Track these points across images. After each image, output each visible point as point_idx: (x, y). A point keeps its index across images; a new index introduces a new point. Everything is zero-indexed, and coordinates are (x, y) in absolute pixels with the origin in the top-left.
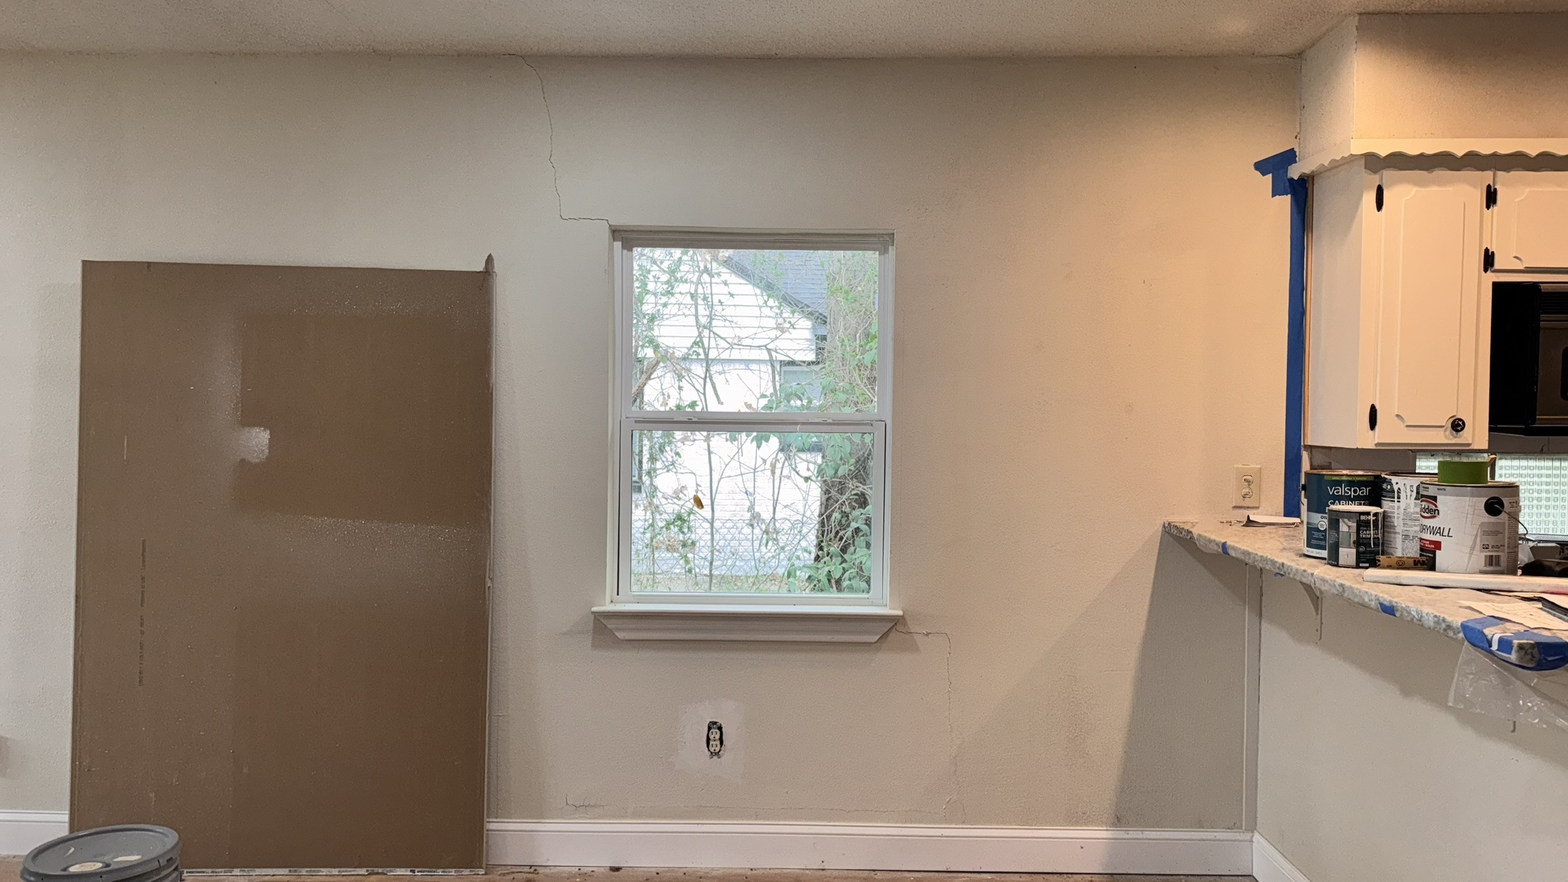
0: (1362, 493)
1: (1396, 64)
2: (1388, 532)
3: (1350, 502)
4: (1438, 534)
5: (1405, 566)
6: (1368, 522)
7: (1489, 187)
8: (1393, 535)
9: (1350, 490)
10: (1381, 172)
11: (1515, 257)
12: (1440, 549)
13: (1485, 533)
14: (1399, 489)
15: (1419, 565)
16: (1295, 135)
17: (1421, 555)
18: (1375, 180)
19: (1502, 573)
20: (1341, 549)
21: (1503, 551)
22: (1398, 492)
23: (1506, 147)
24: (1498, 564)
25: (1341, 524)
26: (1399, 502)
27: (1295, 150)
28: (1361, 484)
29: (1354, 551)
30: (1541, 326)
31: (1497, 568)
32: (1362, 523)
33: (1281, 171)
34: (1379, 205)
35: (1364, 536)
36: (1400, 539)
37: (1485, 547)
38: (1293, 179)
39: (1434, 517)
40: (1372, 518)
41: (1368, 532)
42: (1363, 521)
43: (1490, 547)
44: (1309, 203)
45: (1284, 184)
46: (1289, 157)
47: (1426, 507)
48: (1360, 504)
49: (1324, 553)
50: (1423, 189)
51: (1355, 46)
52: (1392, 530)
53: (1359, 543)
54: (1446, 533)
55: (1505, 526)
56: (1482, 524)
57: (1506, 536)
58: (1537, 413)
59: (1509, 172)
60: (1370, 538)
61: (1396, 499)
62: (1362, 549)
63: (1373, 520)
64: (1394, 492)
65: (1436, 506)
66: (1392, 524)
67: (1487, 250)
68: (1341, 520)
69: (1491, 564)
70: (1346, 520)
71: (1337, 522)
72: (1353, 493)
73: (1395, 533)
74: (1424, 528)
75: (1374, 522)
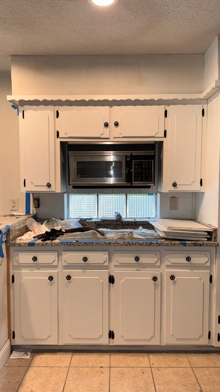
7: (57, 111)
10: (24, 106)
11: (65, 133)
18: (22, 109)
30: (69, 155)
34: (23, 117)
50: (35, 112)
59: (61, 106)
67: (57, 131)
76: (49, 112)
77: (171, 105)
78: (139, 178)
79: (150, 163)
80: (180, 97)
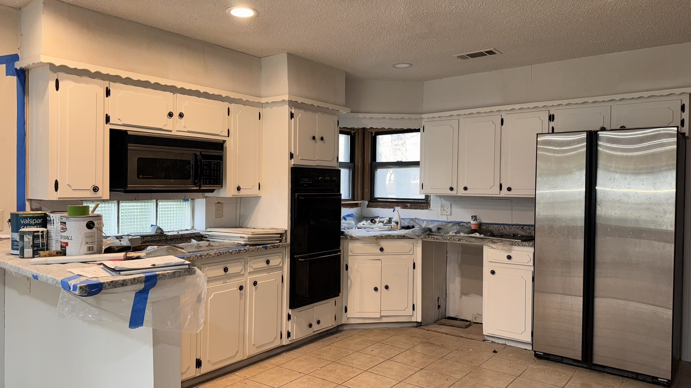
0: (38, 222)
1: (63, 25)
2: (50, 240)
3: (32, 227)
4: (67, 239)
5: (52, 255)
6: (38, 236)
7: (107, 88)
8: (51, 241)
9: (32, 221)
10: (57, 73)
11: (118, 119)
12: (68, 246)
13: (87, 237)
14: (53, 219)
15: (59, 254)
16: (18, 48)
17: (61, 249)
18: (55, 76)
19: (94, 253)
20: (25, 250)
21: (95, 244)
22: (53, 221)
23: (113, 72)
24: (93, 250)
25: (24, 238)
26: (53, 225)
27: (18, 55)
28: (37, 218)
29: (32, 250)
30: (128, 148)
31: (92, 252)
32: (35, 237)
33: (11, 64)
34: (57, 89)
35: (36, 242)
36: (55, 243)
37: (87, 243)
38: (17, 69)
39: (65, 231)
40: (40, 234)
41: (38, 240)
42: (36, 236)
43: (89, 243)
44: (27, 82)
45: (13, 71)
46: (15, 58)
47: (62, 227)
48: (37, 227)
49: (18, 252)
50: (77, 84)
51: (42, 11)
52: (51, 239)
53: (34, 246)
54: (70, 239)
55: (95, 233)
56: (85, 233)
57: (96, 237)
58: (128, 184)
59: (115, 83)
60: (40, 243)
61: (52, 224)
62: (36, 248)
63: (41, 235)
64: (51, 221)
65: (66, 227)
66: (51, 235)
67: (107, 115)
68: (25, 236)
69: (90, 250)
70: (27, 236)
71: (23, 236)
72: (33, 222)
73: (52, 240)
74: (62, 237)
75: (41, 236)
76: (99, 87)
77: (233, 103)
78: (208, 180)
79: (219, 164)
80: (244, 98)
